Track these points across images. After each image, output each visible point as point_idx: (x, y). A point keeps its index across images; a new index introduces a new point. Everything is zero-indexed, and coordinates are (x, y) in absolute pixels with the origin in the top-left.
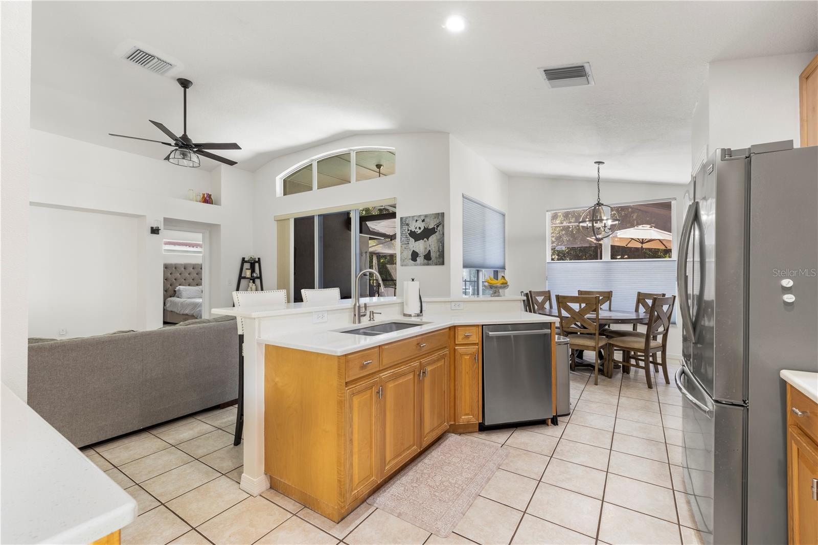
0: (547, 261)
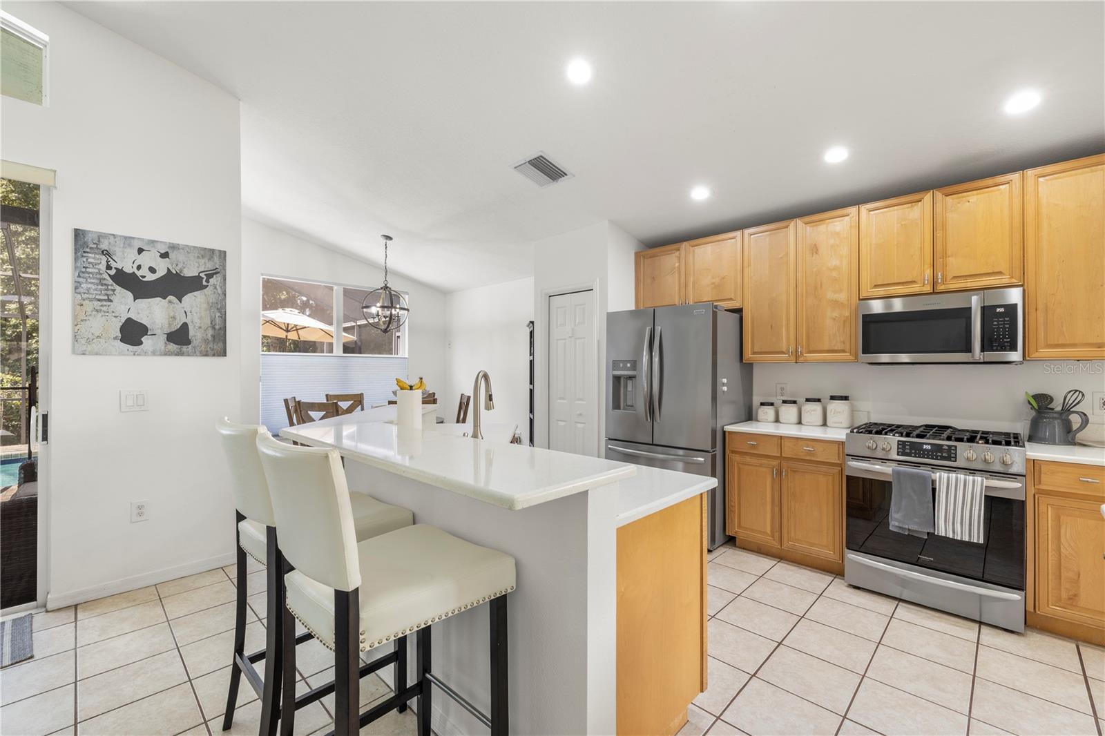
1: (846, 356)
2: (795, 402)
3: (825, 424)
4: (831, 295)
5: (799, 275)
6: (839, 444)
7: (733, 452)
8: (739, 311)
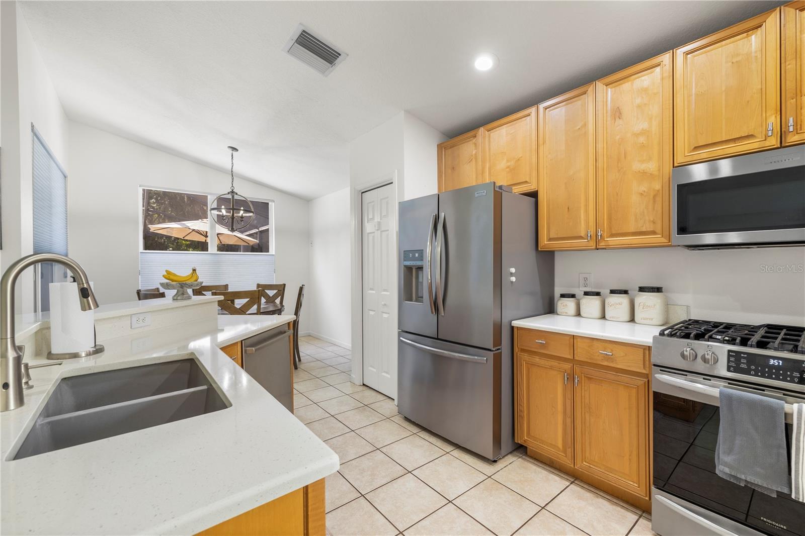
0: (140, 251)
1: (658, 239)
2: (598, 294)
3: (632, 320)
4: (637, 166)
5: (600, 146)
6: (644, 349)
7: (523, 350)
8: (534, 195)
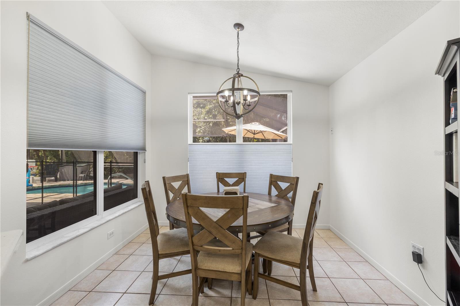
0: (189, 143)
